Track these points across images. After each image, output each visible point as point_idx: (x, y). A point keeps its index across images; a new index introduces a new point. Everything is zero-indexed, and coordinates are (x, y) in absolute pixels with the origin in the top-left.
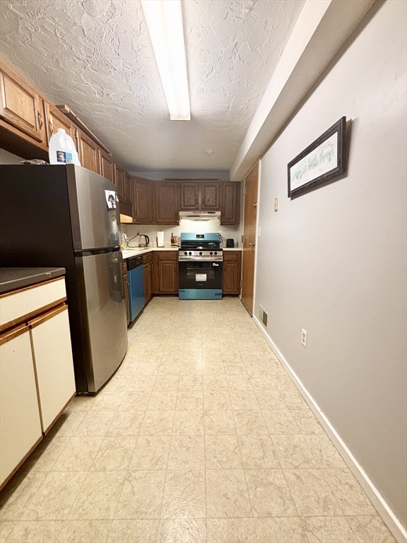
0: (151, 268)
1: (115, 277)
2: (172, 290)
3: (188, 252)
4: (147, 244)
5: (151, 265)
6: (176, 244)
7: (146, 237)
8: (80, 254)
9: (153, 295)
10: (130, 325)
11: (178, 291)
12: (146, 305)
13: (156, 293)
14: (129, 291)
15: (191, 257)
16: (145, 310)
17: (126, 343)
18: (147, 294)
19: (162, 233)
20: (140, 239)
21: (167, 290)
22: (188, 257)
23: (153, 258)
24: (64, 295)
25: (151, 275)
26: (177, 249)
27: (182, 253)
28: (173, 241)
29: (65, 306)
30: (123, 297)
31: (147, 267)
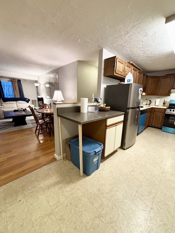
0: (150, 115)
1: (136, 116)
2: (159, 126)
3: (172, 110)
4: (150, 104)
5: (150, 113)
6: (166, 105)
7: (150, 101)
8: (129, 109)
9: (148, 126)
10: (138, 134)
11: (162, 127)
12: (145, 129)
13: (150, 125)
14: (139, 122)
15: (174, 112)
16: (144, 131)
17: (135, 140)
18: (146, 125)
19: (159, 99)
20: (147, 102)
21: (156, 125)
22: (172, 112)
23: (152, 111)
24: (123, 119)
25: (149, 118)
26: (166, 107)
27: (169, 110)
28: (164, 104)
29: (123, 122)
30: (137, 124)
31: (148, 114)
